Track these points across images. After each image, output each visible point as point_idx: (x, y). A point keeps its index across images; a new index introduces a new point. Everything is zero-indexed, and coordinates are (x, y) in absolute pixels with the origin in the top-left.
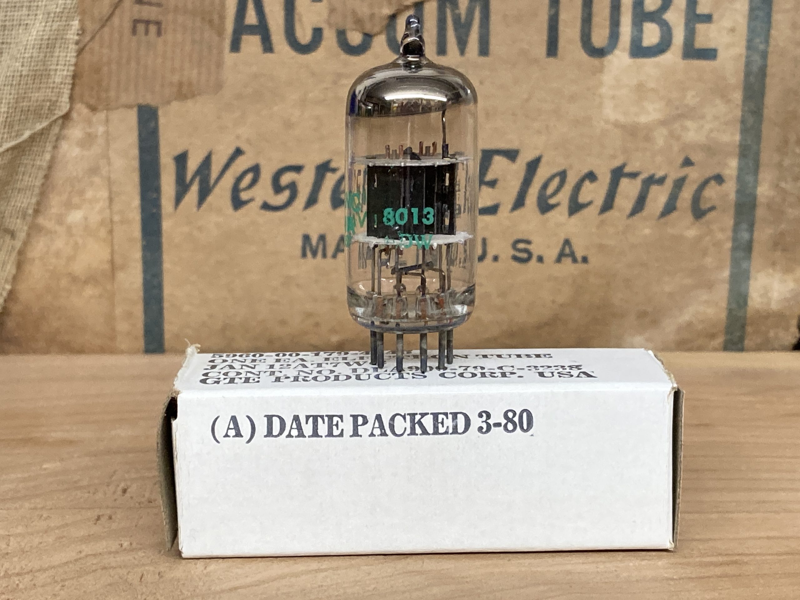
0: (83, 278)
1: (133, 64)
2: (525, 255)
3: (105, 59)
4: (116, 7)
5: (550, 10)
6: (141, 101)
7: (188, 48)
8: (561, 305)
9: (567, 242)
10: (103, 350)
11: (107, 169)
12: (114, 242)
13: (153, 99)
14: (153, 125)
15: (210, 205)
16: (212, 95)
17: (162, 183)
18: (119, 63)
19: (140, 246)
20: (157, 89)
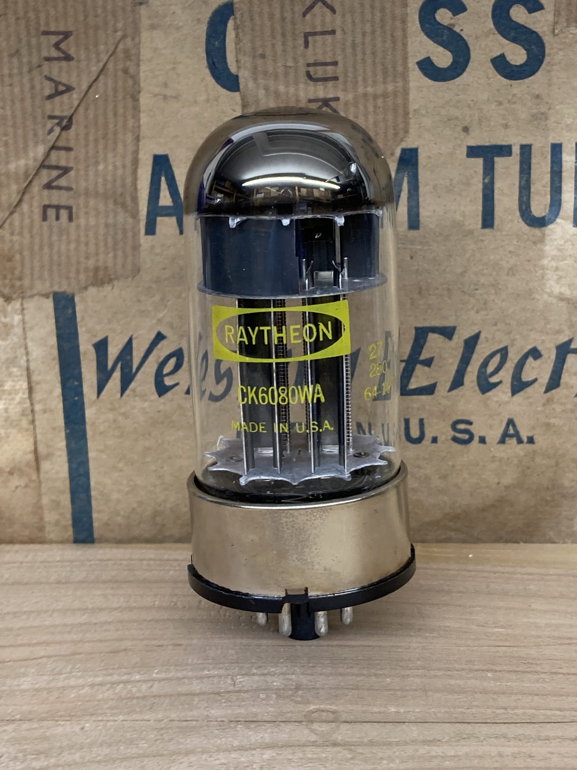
0: (7, 470)
1: (46, 250)
2: (466, 437)
3: (17, 247)
4: (24, 194)
5: (484, 179)
6: (56, 289)
7: (102, 231)
8: (507, 487)
9: (511, 422)
10: (32, 541)
11: (25, 358)
12: (38, 431)
13: (69, 285)
14: (70, 311)
15: (134, 391)
16: (130, 279)
17: (83, 370)
18: (31, 249)
19: (63, 434)
20: (72, 275)
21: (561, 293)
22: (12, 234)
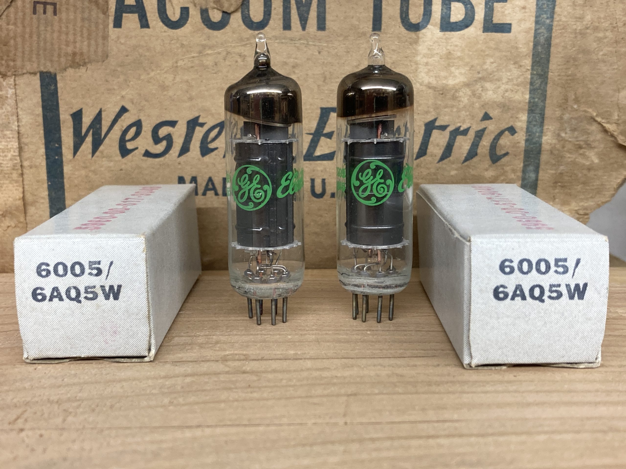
1: (35, 38)
3: (12, 34)
6: (42, 69)
7: (79, 24)
11: (16, 123)
12: (25, 183)
13: (52, 67)
14: (53, 87)
15: (102, 152)
16: (100, 63)
17: (62, 135)
18: (23, 37)
19: (46, 186)
20: (55, 59)
21: (429, 83)
22: (8, 24)
